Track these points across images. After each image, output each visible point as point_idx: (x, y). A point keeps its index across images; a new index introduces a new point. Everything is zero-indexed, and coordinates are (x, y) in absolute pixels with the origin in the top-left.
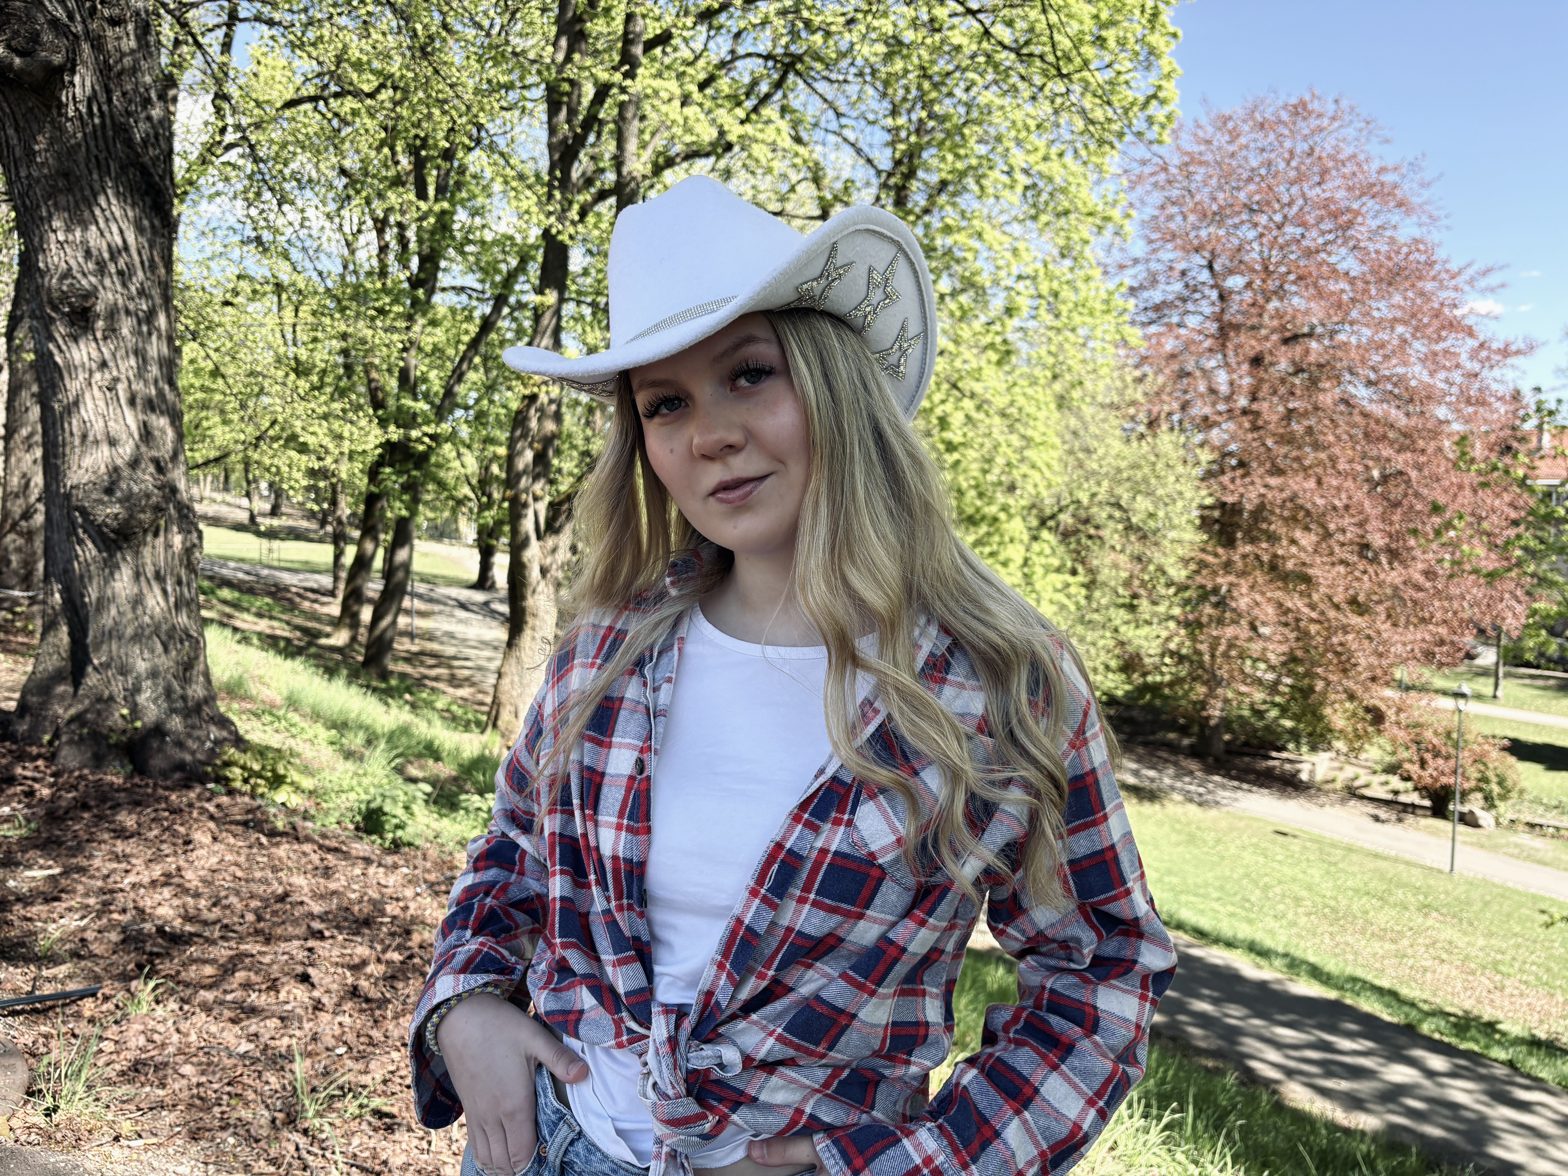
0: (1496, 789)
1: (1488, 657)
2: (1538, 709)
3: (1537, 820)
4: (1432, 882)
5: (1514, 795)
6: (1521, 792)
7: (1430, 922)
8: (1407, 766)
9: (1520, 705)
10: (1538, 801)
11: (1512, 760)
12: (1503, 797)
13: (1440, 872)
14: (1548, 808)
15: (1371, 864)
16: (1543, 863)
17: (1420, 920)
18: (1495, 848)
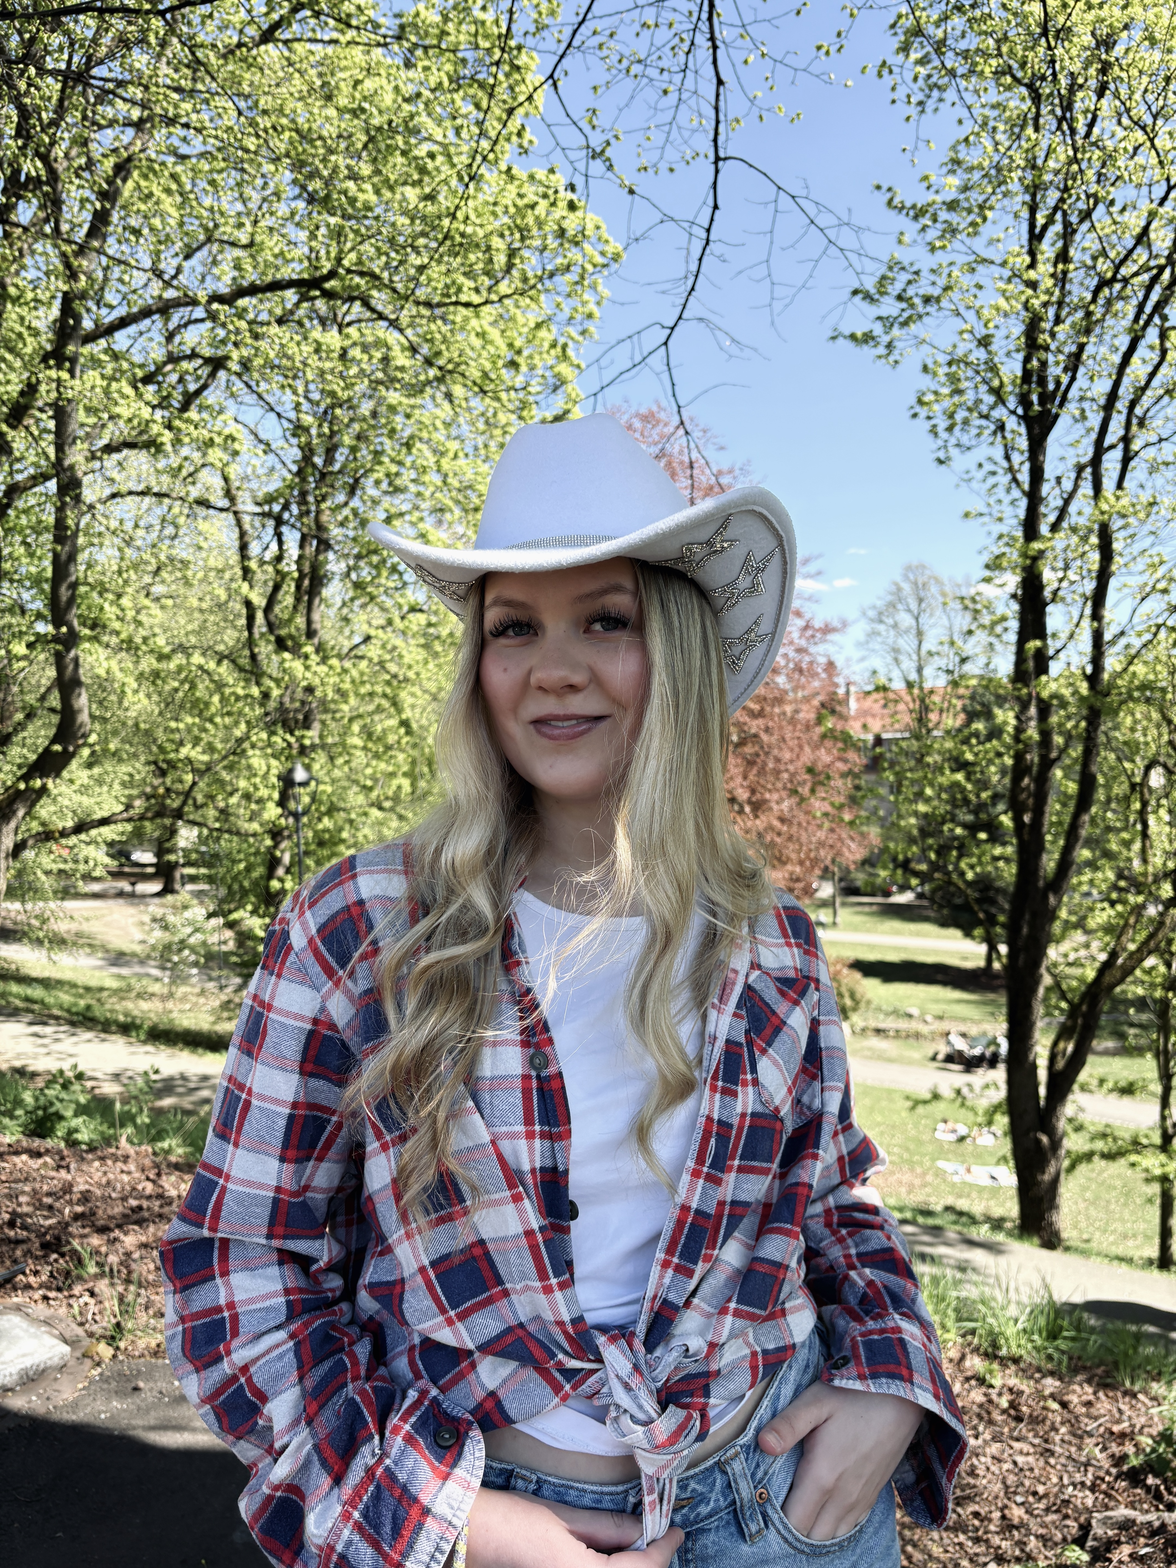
0: (848, 1002)
1: (826, 890)
2: (868, 931)
3: (882, 1026)
5: (862, 1005)
6: (869, 1002)
9: (855, 928)
10: (879, 1009)
11: (858, 975)
12: (855, 1009)
14: (888, 1014)
16: (890, 1060)
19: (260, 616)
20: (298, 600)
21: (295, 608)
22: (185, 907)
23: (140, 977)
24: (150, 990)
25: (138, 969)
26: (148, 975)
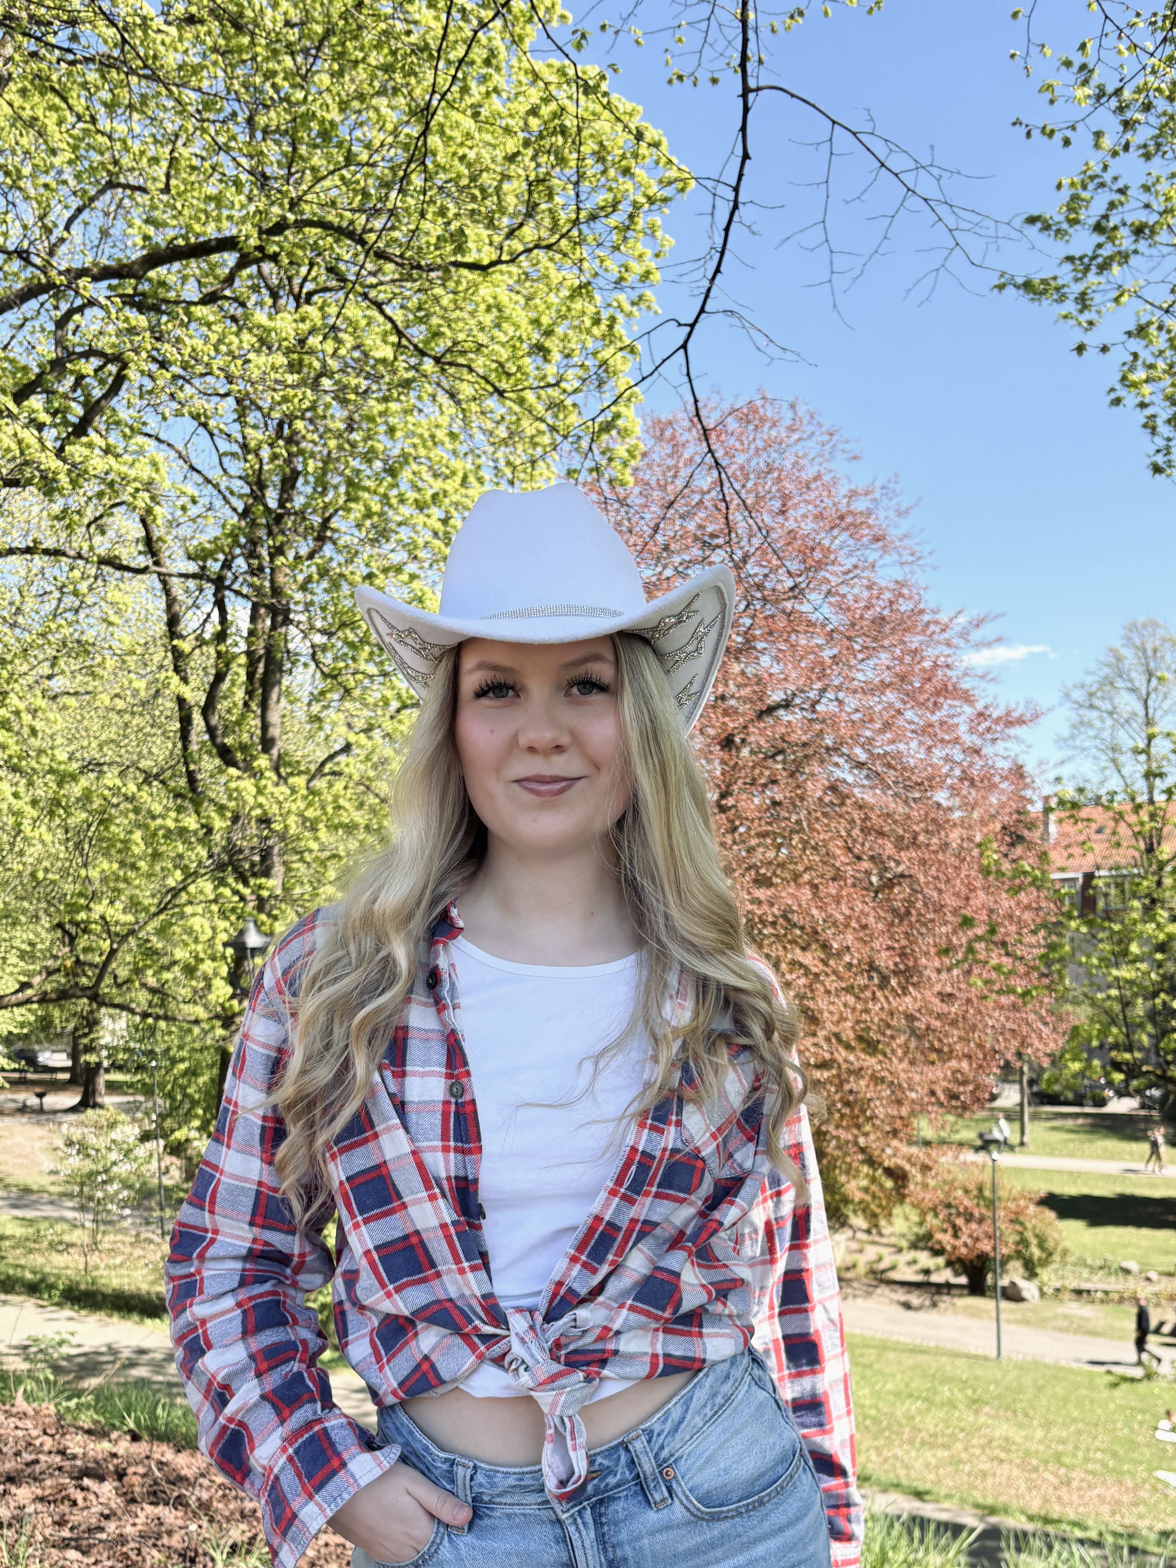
0: (1036, 1253)
1: (1010, 1096)
3: (1084, 1286)
4: (979, 1372)
7: (982, 1420)
8: (939, 1236)
11: (1050, 1215)
12: (1045, 1262)
13: (986, 1359)
14: (1093, 1269)
15: (909, 1360)
17: (971, 1418)
18: (1041, 1323)
19: (197, 718)
20: (250, 693)
21: (246, 704)
22: (112, 1125)
23: (53, 1221)
24: (67, 1238)
25: (50, 1211)
26: (63, 1219)
